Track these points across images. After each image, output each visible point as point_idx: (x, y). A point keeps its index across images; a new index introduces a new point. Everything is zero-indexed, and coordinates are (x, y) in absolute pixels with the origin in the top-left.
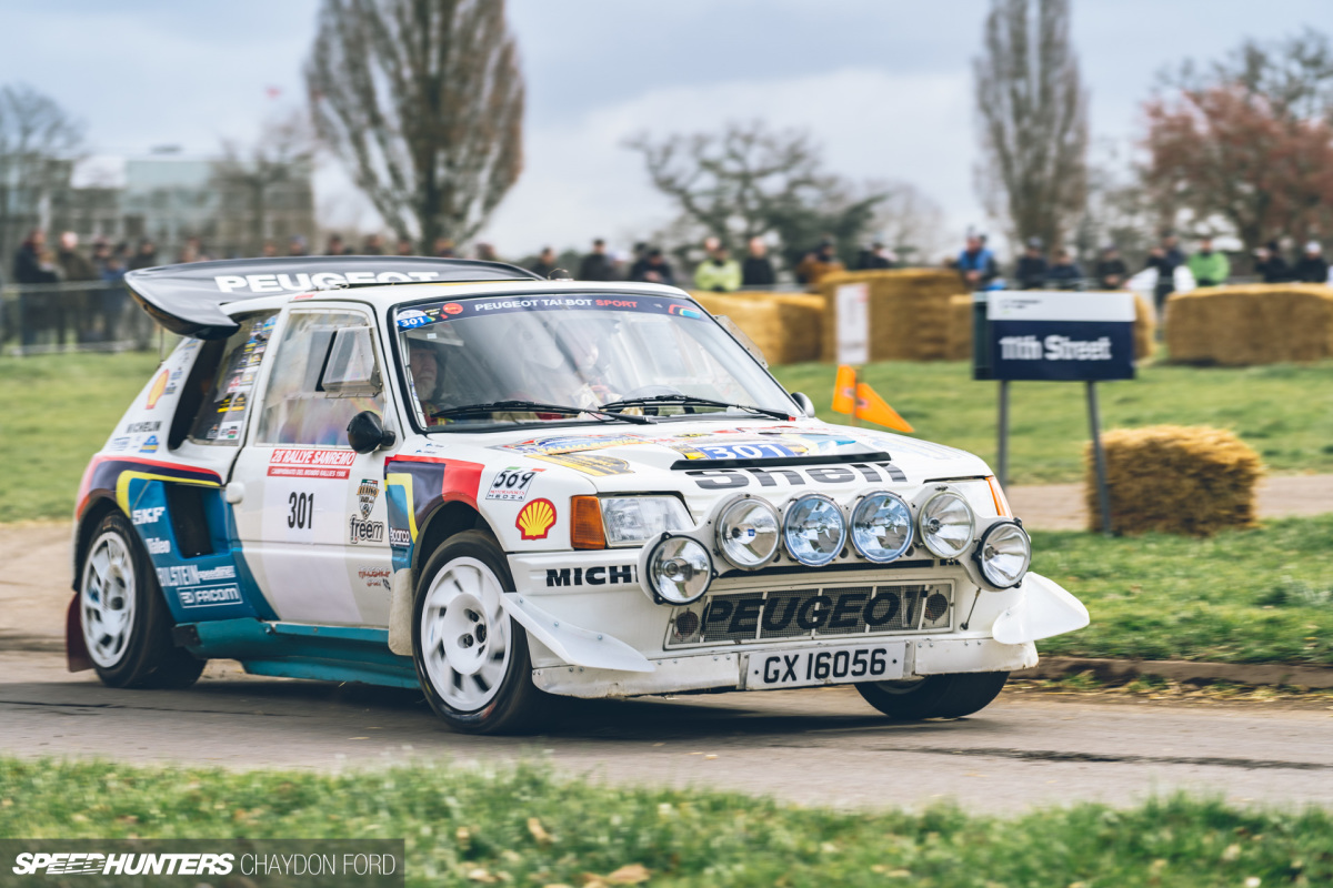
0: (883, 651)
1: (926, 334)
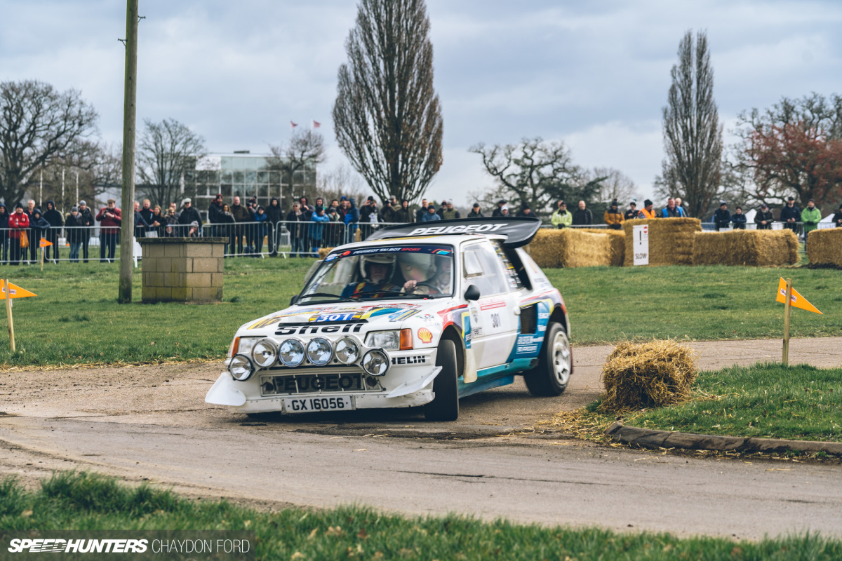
0: (341, 399)
1: (680, 249)
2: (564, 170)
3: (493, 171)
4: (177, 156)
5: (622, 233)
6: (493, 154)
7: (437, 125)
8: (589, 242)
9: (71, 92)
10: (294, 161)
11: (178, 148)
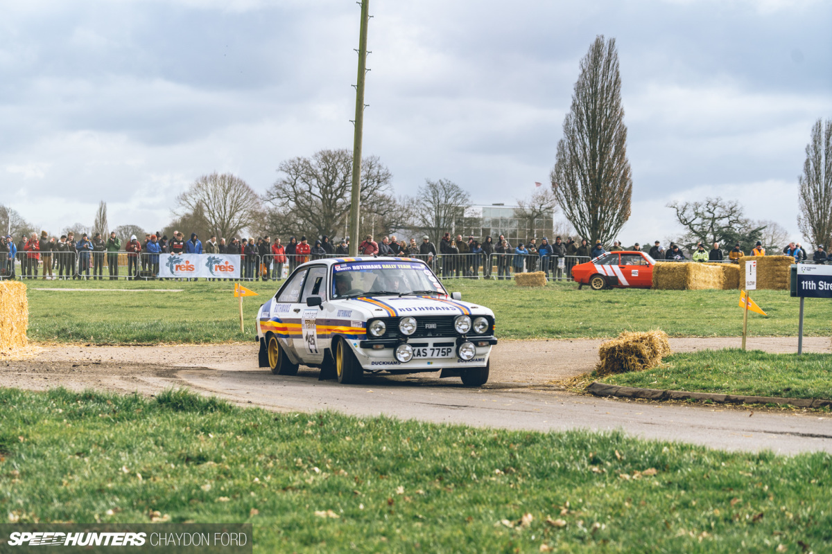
1: (779, 279)
2: (737, 221)
3: (684, 222)
4: (449, 206)
5: (738, 266)
6: (685, 209)
7: (627, 188)
8: (707, 272)
9: (372, 158)
10: (534, 211)
11: (450, 200)
